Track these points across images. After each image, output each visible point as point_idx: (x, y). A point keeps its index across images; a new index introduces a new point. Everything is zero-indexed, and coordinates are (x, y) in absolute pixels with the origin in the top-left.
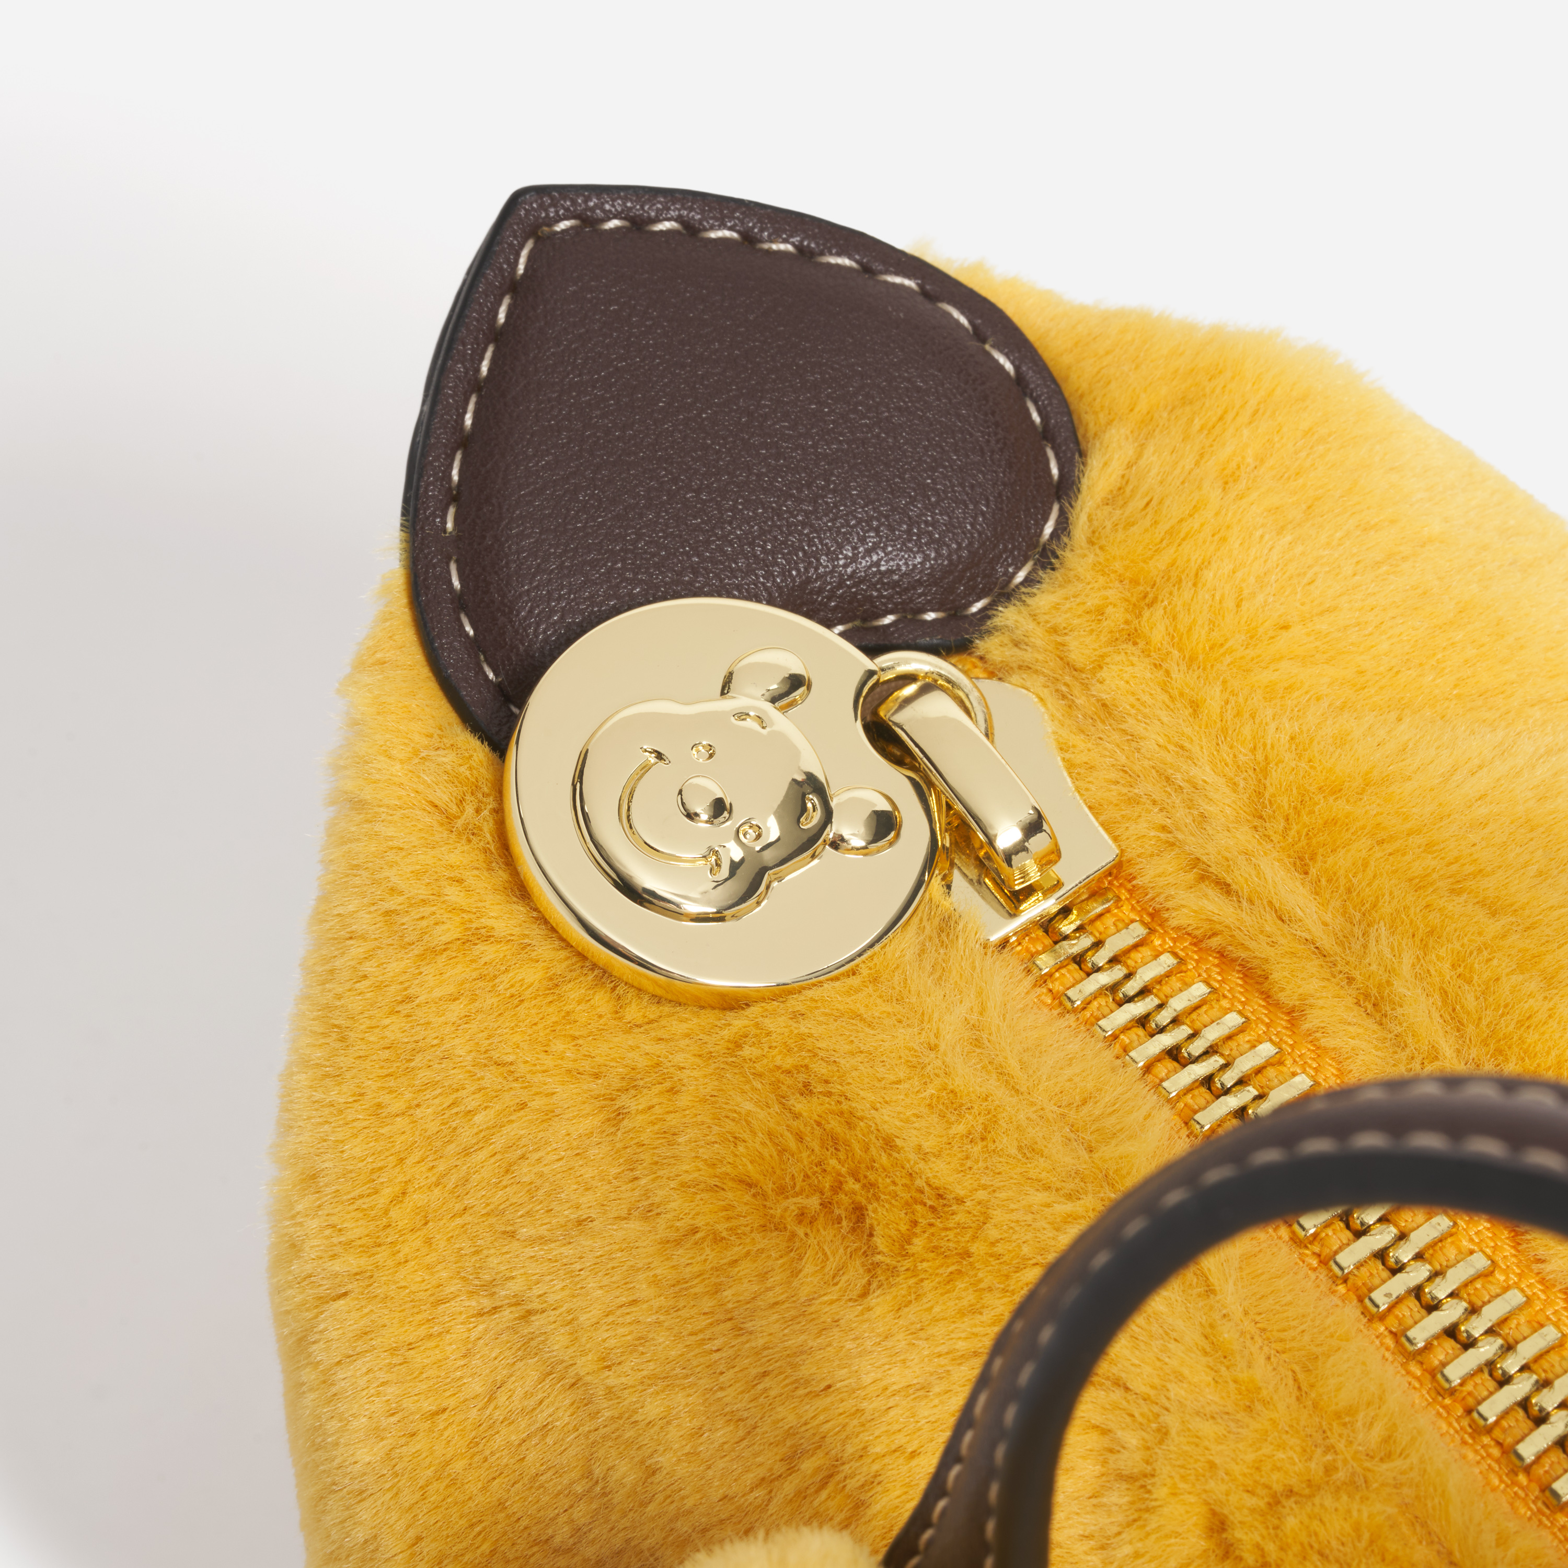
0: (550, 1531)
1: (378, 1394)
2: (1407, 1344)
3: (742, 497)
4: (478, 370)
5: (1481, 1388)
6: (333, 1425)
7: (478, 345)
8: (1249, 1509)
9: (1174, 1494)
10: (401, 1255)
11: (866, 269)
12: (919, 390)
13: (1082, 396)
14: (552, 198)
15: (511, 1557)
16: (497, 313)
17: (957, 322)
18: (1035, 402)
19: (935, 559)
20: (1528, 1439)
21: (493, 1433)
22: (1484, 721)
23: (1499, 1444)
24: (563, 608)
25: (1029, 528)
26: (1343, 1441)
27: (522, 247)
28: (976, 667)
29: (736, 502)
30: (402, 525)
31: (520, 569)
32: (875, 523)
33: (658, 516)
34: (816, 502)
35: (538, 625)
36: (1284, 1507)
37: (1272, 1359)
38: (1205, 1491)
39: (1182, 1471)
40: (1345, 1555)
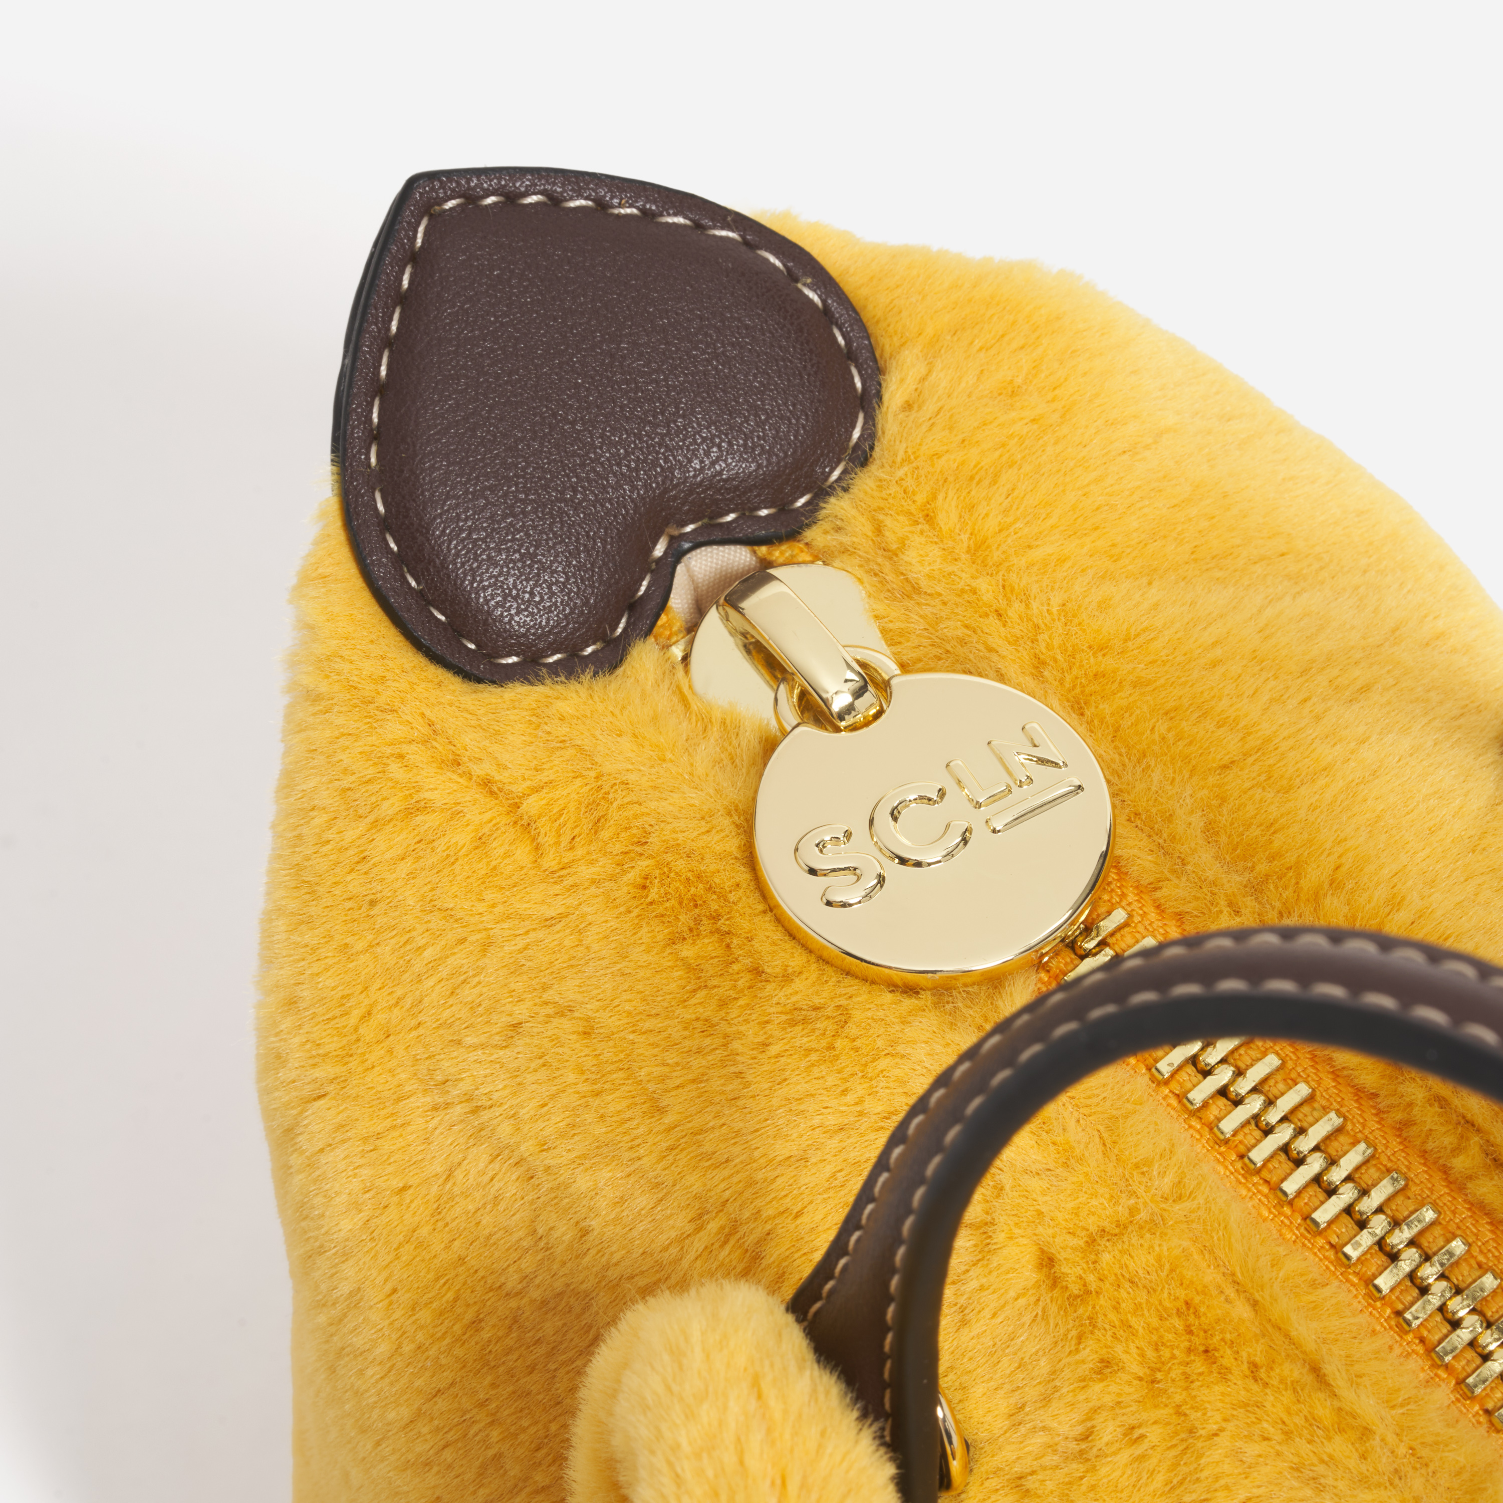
0: (503, 1280)
1: (355, 1176)
2: (1188, 1105)
3: (610, 426)
4: (388, 329)
5: (1249, 1137)
6: (319, 1200)
7: (388, 308)
8: (1072, 1248)
9: (1011, 1238)
10: (369, 1062)
11: (698, 226)
12: (747, 327)
13: (878, 322)
14: (441, 182)
15: (471, 1302)
16: (401, 280)
17: (774, 265)
18: (840, 330)
19: (767, 467)
20: (1290, 1179)
21: (453, 1204)
22: (1218, 579)
23: (1267, 1182)
24: (470, 527)
25: (840, 435)
26: (1143, 1187)
27: (418, 224)
28: (802, 551)
29: (604, 430)
30: (332, 461)
31: (434, 496)
32: (717, 440)
33: (542, 445)
34: (669, 426)
35: (450, 542)
36: (1099, 1245)
37: (1081, 1121)
38: (1035, 1235)
39: (1016, 1219)
40: (1151, 1282)
